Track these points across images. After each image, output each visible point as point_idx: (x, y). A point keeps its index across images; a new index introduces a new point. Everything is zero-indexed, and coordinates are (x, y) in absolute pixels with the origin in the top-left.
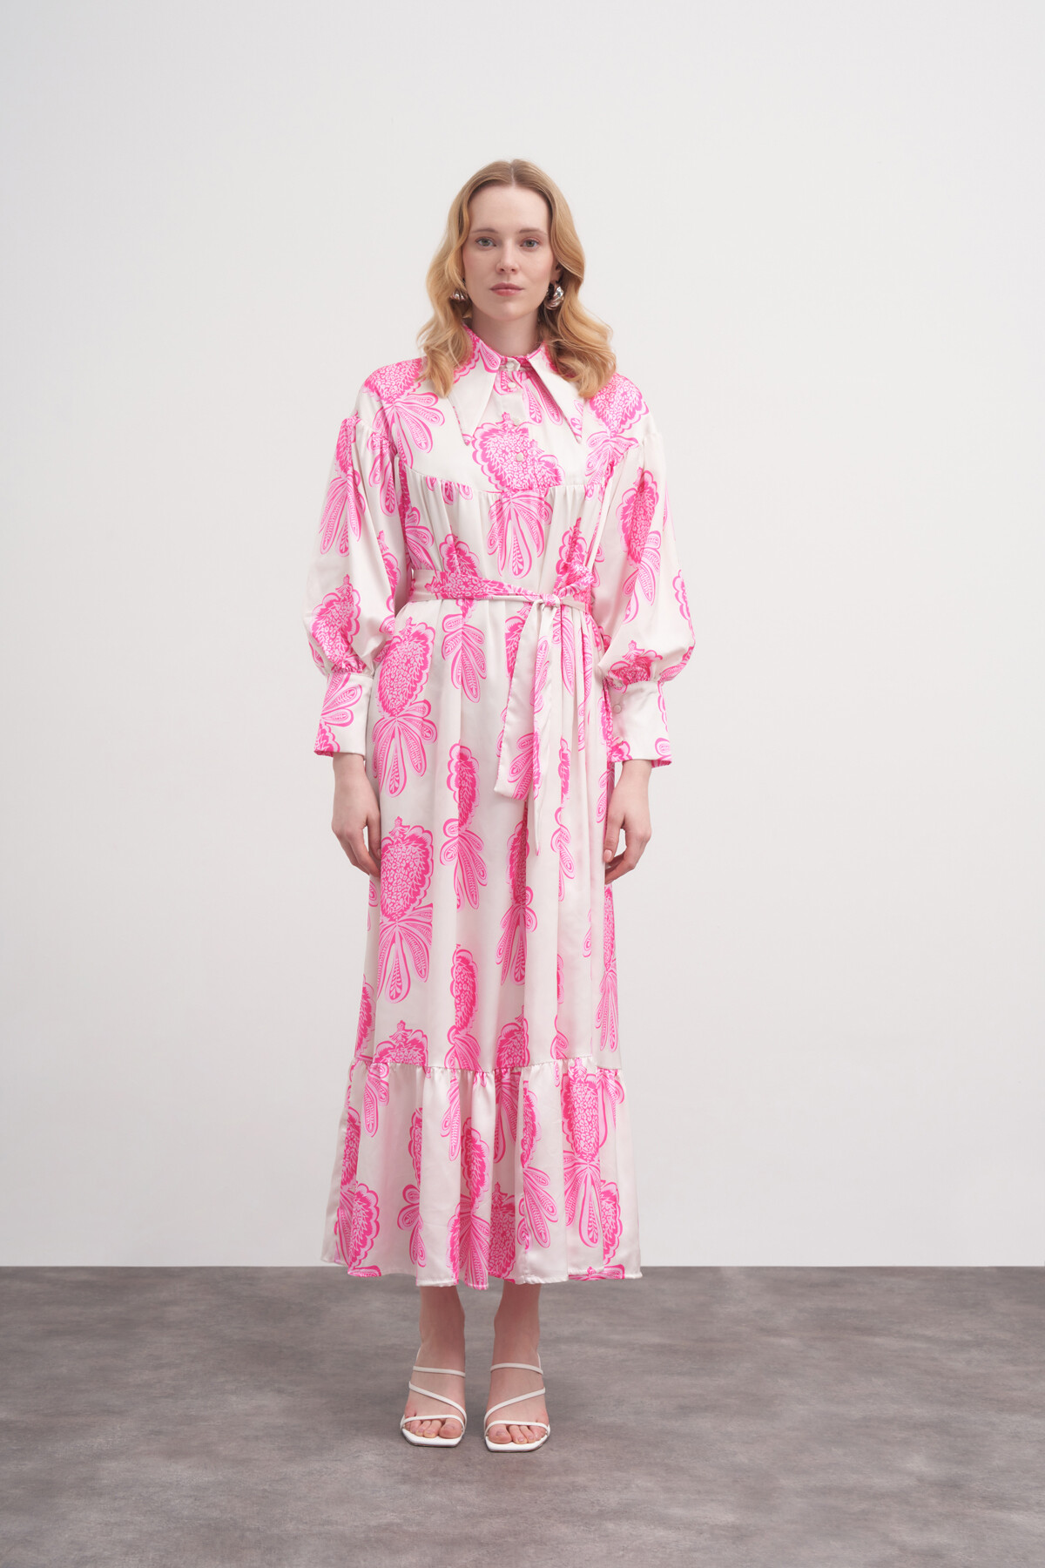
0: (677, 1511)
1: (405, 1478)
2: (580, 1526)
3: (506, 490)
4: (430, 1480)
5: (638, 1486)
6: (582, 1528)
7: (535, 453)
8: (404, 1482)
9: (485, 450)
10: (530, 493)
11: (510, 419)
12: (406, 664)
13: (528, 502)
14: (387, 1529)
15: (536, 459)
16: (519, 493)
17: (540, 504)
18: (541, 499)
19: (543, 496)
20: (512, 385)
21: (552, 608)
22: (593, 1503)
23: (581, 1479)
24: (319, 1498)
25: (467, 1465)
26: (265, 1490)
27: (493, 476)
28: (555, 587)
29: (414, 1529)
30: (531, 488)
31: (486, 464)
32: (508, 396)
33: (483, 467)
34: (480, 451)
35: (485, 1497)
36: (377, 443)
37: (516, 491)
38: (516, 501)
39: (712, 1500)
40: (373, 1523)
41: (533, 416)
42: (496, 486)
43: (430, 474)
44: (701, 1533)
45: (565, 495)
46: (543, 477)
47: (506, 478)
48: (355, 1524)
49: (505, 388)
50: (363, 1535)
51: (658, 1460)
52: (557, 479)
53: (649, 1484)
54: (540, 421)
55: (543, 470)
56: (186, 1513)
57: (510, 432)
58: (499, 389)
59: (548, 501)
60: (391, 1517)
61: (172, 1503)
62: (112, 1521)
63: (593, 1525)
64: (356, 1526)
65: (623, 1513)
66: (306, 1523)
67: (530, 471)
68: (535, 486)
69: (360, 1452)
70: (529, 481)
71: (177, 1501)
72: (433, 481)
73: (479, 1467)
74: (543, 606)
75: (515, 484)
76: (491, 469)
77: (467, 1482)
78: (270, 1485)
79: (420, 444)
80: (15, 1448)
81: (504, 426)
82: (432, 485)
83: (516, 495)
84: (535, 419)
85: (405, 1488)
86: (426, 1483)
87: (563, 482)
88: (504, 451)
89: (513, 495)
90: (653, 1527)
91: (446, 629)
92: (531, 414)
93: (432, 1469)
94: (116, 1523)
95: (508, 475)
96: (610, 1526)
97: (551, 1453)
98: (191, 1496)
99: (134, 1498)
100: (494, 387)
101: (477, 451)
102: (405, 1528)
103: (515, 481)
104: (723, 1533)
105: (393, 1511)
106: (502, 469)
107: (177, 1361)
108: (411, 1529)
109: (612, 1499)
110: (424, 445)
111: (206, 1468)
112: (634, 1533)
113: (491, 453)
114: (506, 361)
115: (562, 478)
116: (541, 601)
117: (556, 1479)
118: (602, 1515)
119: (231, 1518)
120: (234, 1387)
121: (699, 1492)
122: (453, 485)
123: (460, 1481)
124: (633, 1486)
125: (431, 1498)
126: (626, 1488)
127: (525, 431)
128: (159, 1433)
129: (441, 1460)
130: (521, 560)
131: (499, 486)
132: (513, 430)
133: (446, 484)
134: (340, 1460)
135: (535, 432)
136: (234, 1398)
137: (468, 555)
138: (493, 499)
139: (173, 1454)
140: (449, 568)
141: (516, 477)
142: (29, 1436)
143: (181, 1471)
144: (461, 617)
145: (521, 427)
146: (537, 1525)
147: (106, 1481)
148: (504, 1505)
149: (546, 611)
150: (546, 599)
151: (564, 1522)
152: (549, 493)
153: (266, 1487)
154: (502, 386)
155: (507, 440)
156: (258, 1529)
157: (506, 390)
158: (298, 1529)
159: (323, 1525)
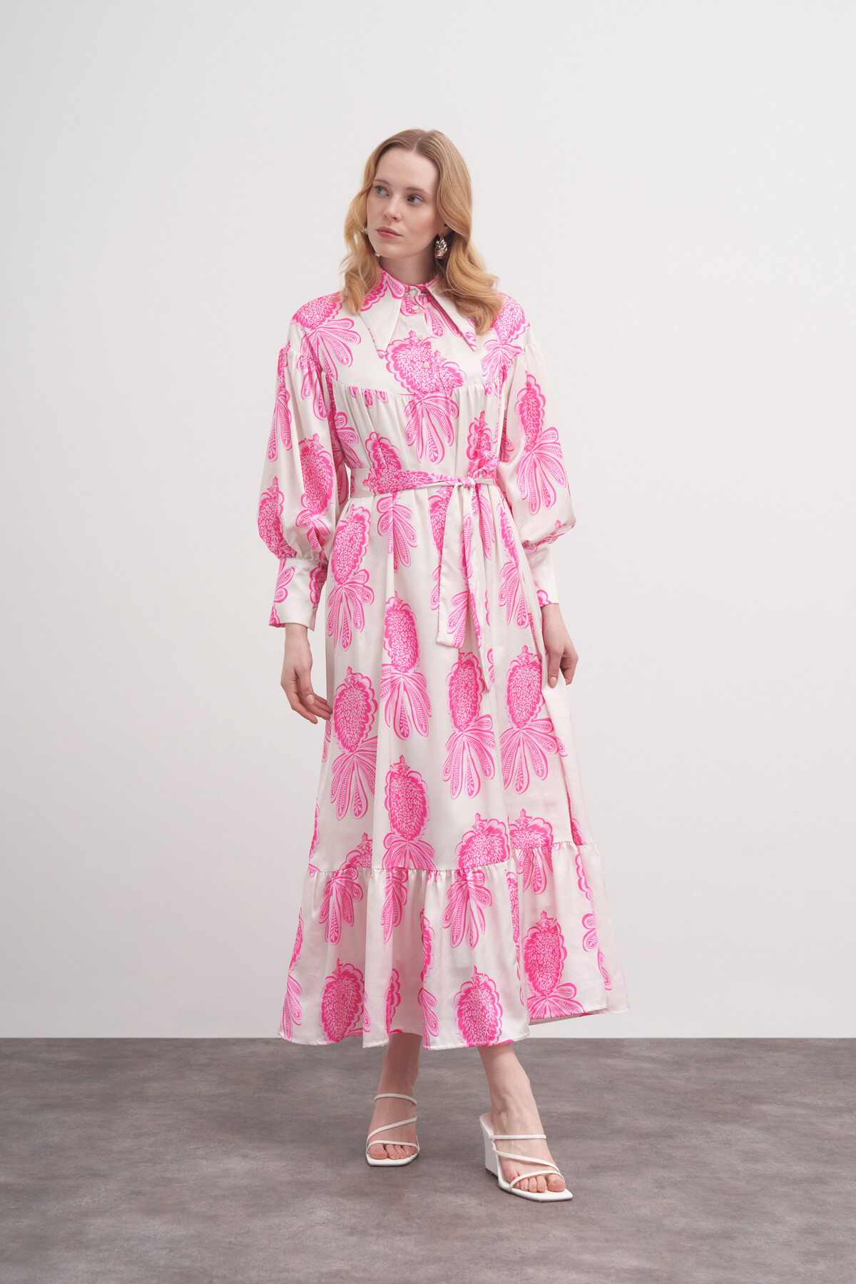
0: (588, 1258)
1: (353, 1231)
2: (504, 1271)
3: (417, 393)
4: (375, 1232)
5: (554, 1236)
6: (506, 1272)
7: (438, 361)
8: (352, 1234)
9: (396, 361)
10: (438, 394)
11: (415, 336)
12: (350, 541)
13: (436, 401)
14: (336, 1275)
15: (440, 366)
16: (429, 395)
17: (447, 403)
18: (446, 398)
19: (448, 396)
20: (415, 308)
21: (469, 488)
22: (515, 1251)
23: (505, 1230)
24: (277, 1249)
25: (407, 1219)
26: (230, 1242)
27: (404, 381)
28: (469, 471)
29: (361, 1275)
30: (438, 390)
31: (398, 373)
32: (413, 317)
33: (395, 375)
34: (392, 362)
35: (422, 1247)
36: (305, 364)
37: (425, 393)
38: (427, 401)
39: (619, 1247)
40: (324, 1270)
41: (435, 331)
42: (408, 389)
43: (353, 384)
44: (609, 1276)
45: (468, 393)
46: (447, 380)
47: (416, 383)
48: (309, 1271)
49: (410, 310)
50: (315, 1281)
51: (573, 1213)
52: (460, 381)
53: (564, 1234)
54: (441, 335)
55: (447, 375)
56: (162, 1263)
57: (416, 345)
58: (405, 312)
59: (454, 400)
60: (339, 1265)
61: (150, 1254)
62: (97, 1270)
63: (515, 1270)
64: (310, 1273)
65: (541, 1259)
66: (266, 1271)
67: (435, 376)
68: (441, 388)
69: (313, 1208)
70: (435, 384)
71: (154, 1252)
72: (355, 390)
73: (418, 1221)
74: (462, 487)
75: (424, 387)
76: (402, 376)
77: (407, 1233)
78: (235, 1238)
79: (342, 360)
80: (13, 1207)
81: (411, 342)
82: (355, 393)
83: (426, 397)
84: (437, 334)
85: (353, 1240)
86: (372, 1235)
87: (465, 383)
88: (412, 361)
89: (423, 397)
90: (567, 1271)
91: (381, 511)
92: (434, 329)
93: (376, 1223)
94: (100, 1272)
95: (417, 381)
96: (530, 1271)
97: (480, 1208)
98: (166, 1248)
99: (116, 1250)
100: (401, 310)
101: (389, 362)
102: (352, 1274)
103: (423, 384)
104: (626, 1275)
105: (342, 1260)
106: (412, 376)
107: (155, 1131)
108: (357, 1275)
109: (532, 1248)
110: (345, 360)
111: (180, 1224)
112: (551, 1277)
113: (401, 363)
114: (409, 289)
115: (464, 380)
116: (460, 484)
117: (484, 1231)
118: (524, 1261)
119: (201, 1267)
120: (204, 1153)
121: (607, 1241)
122: (371, 392)
123: (401, 1233)
124: (550, 1236)
125: (376, 1248)
126: (544, 1238)
127: (428, 344)
128: (139, 1193)
129: (385, 1215)
130: (435, 449)
131: (411, 389)
132: (419, 344)
133: (366, 392)
134: (296, 1216)
135: (437, 344)
136: (204, 1162)
137: (390, 448)
138: (407, 400)
139: (152, 1211)
140: (376, 459)
141: (425, 381)
142: (25, 1196)
143: (158, 1227)
144: (392, 498)
145: (425, 342)
146: (467, 1271)
147: (92, 1236)
148: (438, 1254)
149: (464, 491)
150: (464, 482)
151: (490, 1268)
152: (453, 393)
153: (232, 1240)
154: (407, 310)
155: (414, 353)
156: (225, 1276)
157: (411, 312)
158: (259, 1276)
159: (281, 1272)
